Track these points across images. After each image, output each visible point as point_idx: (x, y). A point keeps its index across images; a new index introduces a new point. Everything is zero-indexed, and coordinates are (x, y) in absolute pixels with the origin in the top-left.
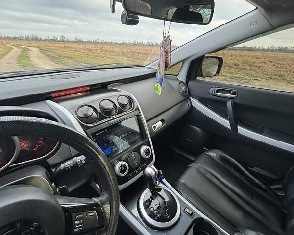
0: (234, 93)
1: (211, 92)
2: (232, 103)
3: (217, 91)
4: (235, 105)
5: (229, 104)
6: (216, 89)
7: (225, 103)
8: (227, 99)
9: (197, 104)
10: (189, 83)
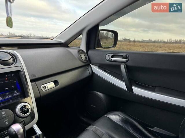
0: (126, 57)
1: (107, 59)
2: (124, 66)
3: (112, 57)
4: (127, 68)
5: (123, 67)
6: (111, 55)
7: (119, 67)
8: (121, 63)
9: (96, 70)
10: (90, 52)
